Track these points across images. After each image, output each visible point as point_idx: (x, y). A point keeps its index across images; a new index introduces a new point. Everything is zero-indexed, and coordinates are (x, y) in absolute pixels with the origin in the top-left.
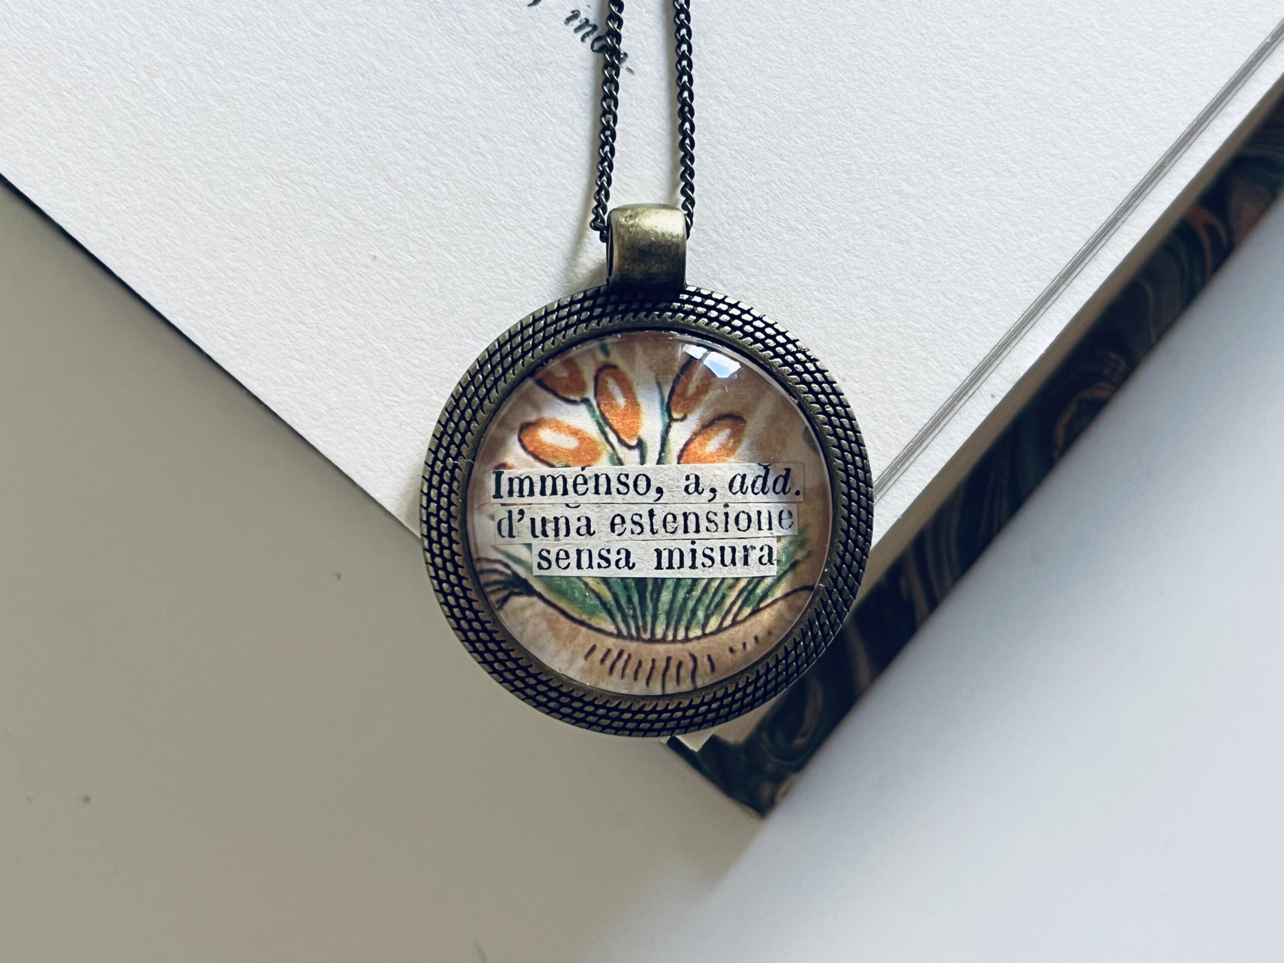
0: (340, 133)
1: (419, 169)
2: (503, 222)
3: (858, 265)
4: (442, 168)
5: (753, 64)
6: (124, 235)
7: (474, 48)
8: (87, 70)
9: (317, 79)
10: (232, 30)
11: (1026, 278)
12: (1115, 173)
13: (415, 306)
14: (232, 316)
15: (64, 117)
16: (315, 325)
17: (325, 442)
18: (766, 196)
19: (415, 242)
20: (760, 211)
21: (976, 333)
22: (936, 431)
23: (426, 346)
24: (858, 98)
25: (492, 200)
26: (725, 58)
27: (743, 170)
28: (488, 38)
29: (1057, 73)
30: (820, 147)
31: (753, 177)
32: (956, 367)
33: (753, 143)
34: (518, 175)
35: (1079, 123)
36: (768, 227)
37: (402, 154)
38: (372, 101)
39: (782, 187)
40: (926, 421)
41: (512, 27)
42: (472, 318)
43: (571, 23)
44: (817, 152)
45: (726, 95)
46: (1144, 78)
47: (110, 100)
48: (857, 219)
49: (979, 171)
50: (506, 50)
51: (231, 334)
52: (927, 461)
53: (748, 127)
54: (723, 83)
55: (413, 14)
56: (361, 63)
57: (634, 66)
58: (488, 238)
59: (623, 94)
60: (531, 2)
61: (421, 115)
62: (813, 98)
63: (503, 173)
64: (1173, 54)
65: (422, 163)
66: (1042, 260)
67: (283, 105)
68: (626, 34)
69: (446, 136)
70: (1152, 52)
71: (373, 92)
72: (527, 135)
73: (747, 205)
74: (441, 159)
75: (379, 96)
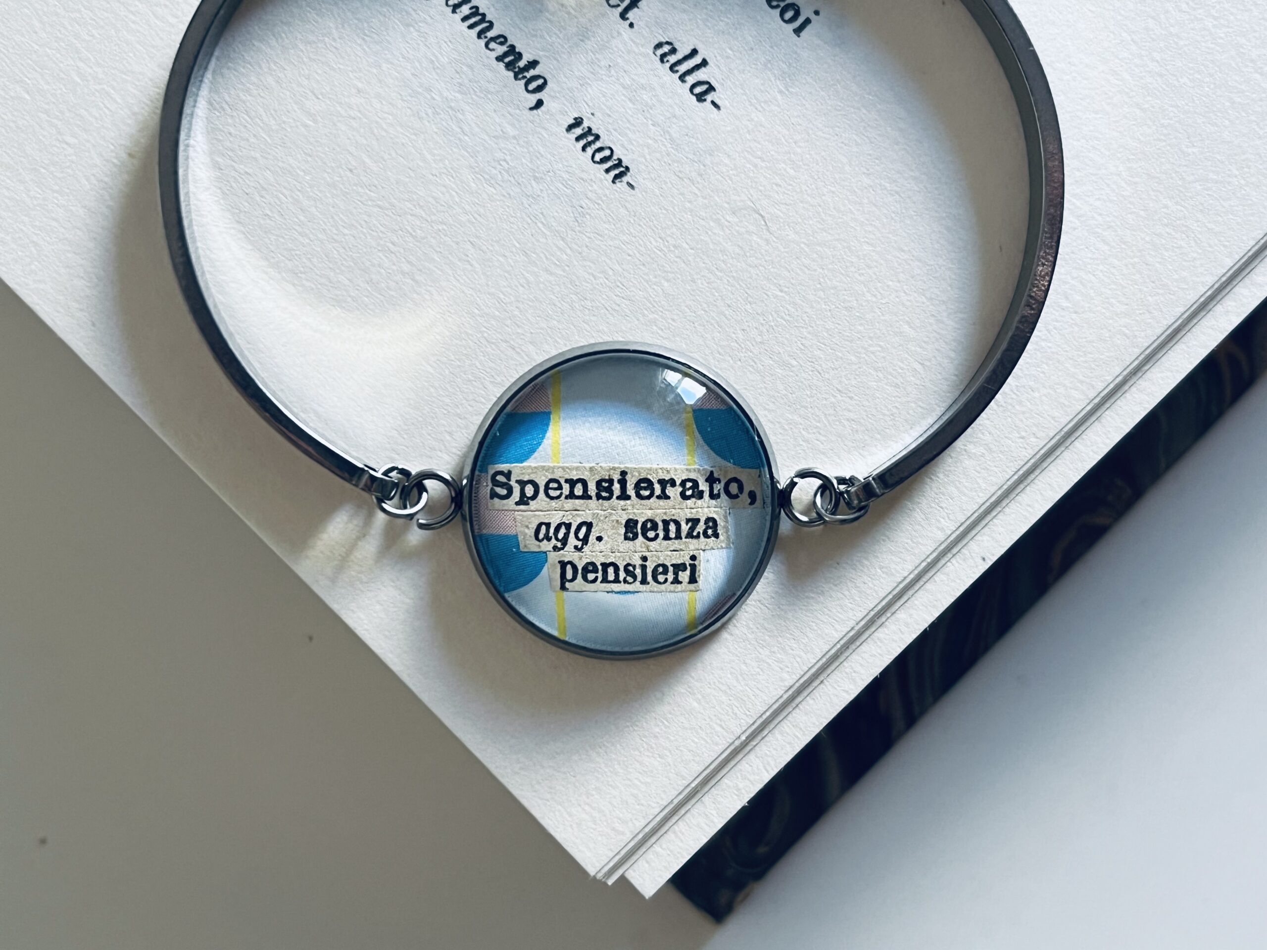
0: (324, 230)
1: (403, 273)
2: (486, 335)
3: (851, 408)
4: (426, 274)
5: (760, 188)
7: (469, 150)
8: (65, 146)
9: (304, 171)
10: (218, 114)
11: (1023, 434)
12: (1127, 332)
15: (39, 193)
18: (761, 328)
20: (754, 343)
21: (966, 487)
24: (865, 231)
25: (476, 311)
26: (731, 179)
28: (485, 140)
30: (822, 280)
31: (749, 307)
32: (942, 520)
33: (751, 270)
34: (504, 286)
35: (1094, 275)
36: (761, 360)
37: (386, 256)
38: (359, 198)
39: (779, 320)
41: (511, 131)
42: (446, 431)
43: (573, 130)
44: (819, 286)
45: (728, 218)
46: (1167, 233)
48: (853, 358)
50: (502, 154)
53: (748, 254)
54: (726, 205)
55: (408, 110)
56: (350, 159)
57: (635, 181)
58: (469, 350)
59: (622, 210)
60: (533, 104)
61: (409, 217)
62: (819, 228)
63: (490, 283)
64: (1201, 211)
65: (406, 267)
66: (1042, 417)
67: (267, 197)
68: (629, 147)
69: (433, 241)
70: (1179, 207)
71: (360, 189)
72: (517, 245)
73: (741, 336)
74: (427, 264)
75: (367, 194)
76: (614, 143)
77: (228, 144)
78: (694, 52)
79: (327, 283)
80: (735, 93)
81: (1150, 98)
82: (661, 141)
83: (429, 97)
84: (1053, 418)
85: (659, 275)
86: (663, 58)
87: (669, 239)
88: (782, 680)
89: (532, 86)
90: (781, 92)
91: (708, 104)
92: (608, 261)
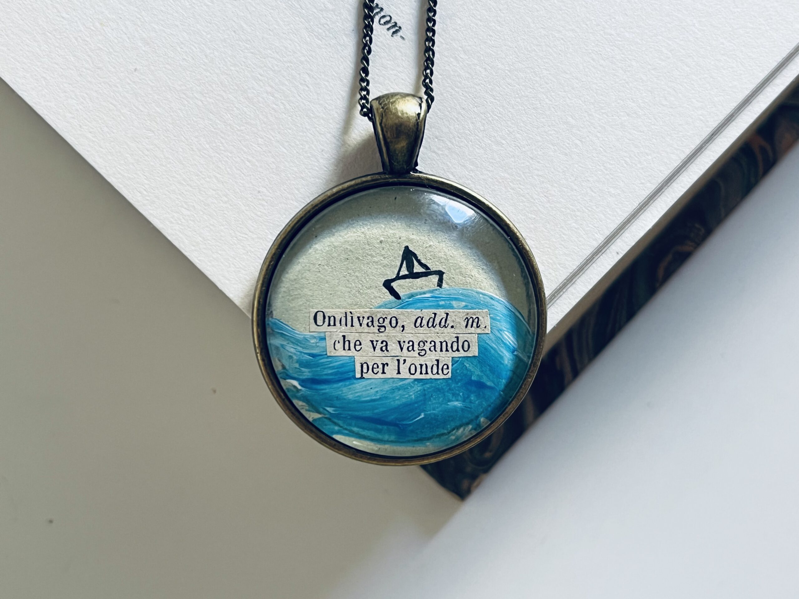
0: (219, 67)
1: (267, 93)
2: (318, 129)
3: (538, 168)
4: (281, 93)
5: (480, 38)
6: (81, 124)
7: (305, 18)
8: (62, 20)
9: (206, 32)
11: (643, 181)
12: (703, 118)
13: (260, 178)
14: (145, 179)
15: (47, 48)
16: (196, 187)
17: (199, 260)
18: (483, 122)
19: (263, 138)
20: (479, 131)
21: (609, 214)
22: (581, 274)
23: (266, 204)
24: (544, 62)
25: (312, 115)
26: (462, 33)
27: (470, 104)
28: (315, 13)
29: (670, 54)
30: (519, 92)
31: (476, 109)
32: (596, 235)
33: (477, 87)
34: (328, 100)
35: (681, 85)
36: (483, 140)
38: (240, 48)
39: (493, 116)
40: (575, 267)
41: (330, 7)
42: (295, 188)
44: (517, 96)
45: (462, 56)
46: (724, 59)
47: (76, 39)
48: (539, 139)
49: (618, 112)
50: (325, 21)
51: (145, 190)
52: (574, 291)
53: (474, 77)
54: (460, 48)
56: (234, 24)
57: (405, 35)
58: (308, 138)
59: (397, 52)
61: (270, 59)
62: (516, 61)
63: (320, 98)
64: (744, 46)
65: (269, 89)
66: (654, 171)
67: (184, 48)
68: (401, 15)
69: (285, 73)
70: (730, 44)
71: (240, 43)
72: (336, 75)
73: (471, 126)
74: (281, 87)
75: (244, 46)
76: (392, 13)
84: (661, 171)
92: (390, 83)
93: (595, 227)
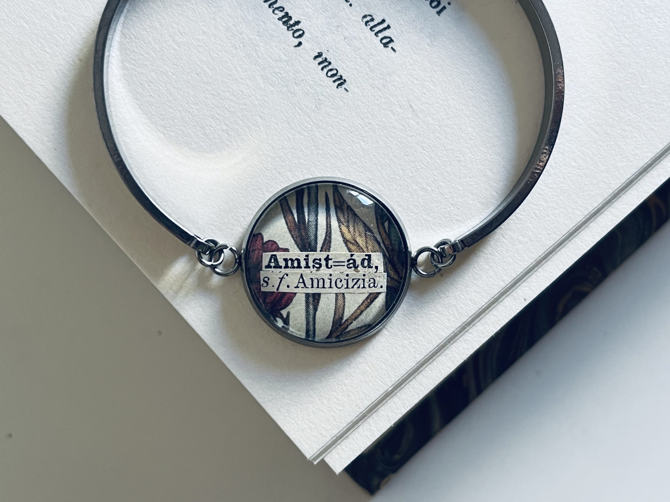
0: (181, 105)
1: (222, 130)
2: (265, 165)
3: (458, 214)
4: (235, 131)
5: (415, 94)
7: (261, 67)
8: (45, 53)
9: (172, 73)
10: (128, 41)
11: (549, 232)
12: (606, 180)
15: (30, 78)
18: (412, 169)
20: (408, 177)
21: (517, 259)
23: (214, 228)
25: (261, 152)
26: (400, 89)
27: (401, 153)
28: (270, 62)
29: (581, 121)
30: (445, 145)
31: (406, 158)
32: (504, 276)
33: (408, 138)
34: (277, 140)
35: (590, 150)
36: (411, 186)
37: (214, 121)
38: (201, 89)
39: (422, 165)
40: (484, 304)
41: (284, 58)
42: (241, 215)
43: (317, 59)
44: (444, 148)
45: (397, 110)
46: (629, 129)
48: (461, 188)
50: (279, 70)
53: (407, 130)
54: (397, 103)
55: (230, 44)
56: (197, 68)
57: (349, 88)
58: (256, 173)
59: (341, 103)
60: (296, 44)
61: (227, 100)
62: (445, 118)
63: (269, 138)
64: (648, 118)
65: (224, 127)
66: (559, 224)
67: (152, 86)
68: (346, 69)
69: (240, 114)
70: (636, 116)
71: (202, 85)
72: (284, 118)
73: (401, 172)
74: (235, 126)
75: (205, 87)
76: (339, 68)
77: (132, 57)
78: (383, 21)
79: (182, 134)
80: (404, 44)
81: (623, 58)
82: (364, 67)
83: (241, 37)
84: (565, 225)
85: (359, 138)
86: (367, 23)
87: (365, 119)
88: (415, 358)
89: (296, 35)
90: (428, 44)
91: (389, 49)
92: (332, 129)
93: (504, 269)
